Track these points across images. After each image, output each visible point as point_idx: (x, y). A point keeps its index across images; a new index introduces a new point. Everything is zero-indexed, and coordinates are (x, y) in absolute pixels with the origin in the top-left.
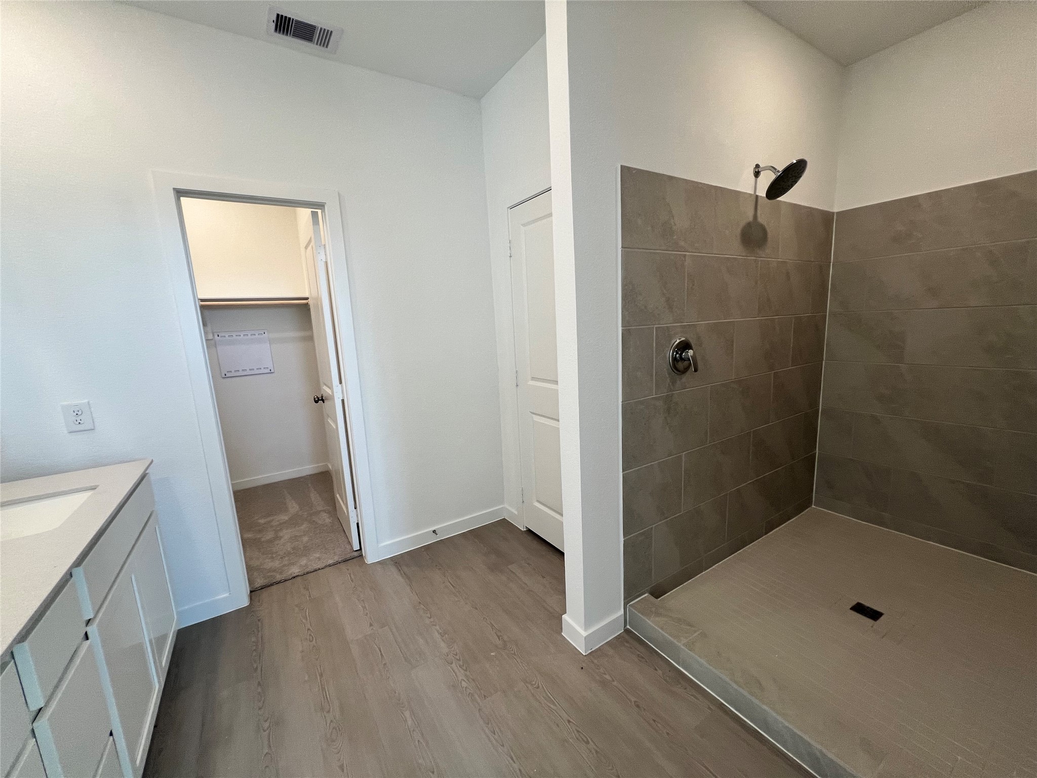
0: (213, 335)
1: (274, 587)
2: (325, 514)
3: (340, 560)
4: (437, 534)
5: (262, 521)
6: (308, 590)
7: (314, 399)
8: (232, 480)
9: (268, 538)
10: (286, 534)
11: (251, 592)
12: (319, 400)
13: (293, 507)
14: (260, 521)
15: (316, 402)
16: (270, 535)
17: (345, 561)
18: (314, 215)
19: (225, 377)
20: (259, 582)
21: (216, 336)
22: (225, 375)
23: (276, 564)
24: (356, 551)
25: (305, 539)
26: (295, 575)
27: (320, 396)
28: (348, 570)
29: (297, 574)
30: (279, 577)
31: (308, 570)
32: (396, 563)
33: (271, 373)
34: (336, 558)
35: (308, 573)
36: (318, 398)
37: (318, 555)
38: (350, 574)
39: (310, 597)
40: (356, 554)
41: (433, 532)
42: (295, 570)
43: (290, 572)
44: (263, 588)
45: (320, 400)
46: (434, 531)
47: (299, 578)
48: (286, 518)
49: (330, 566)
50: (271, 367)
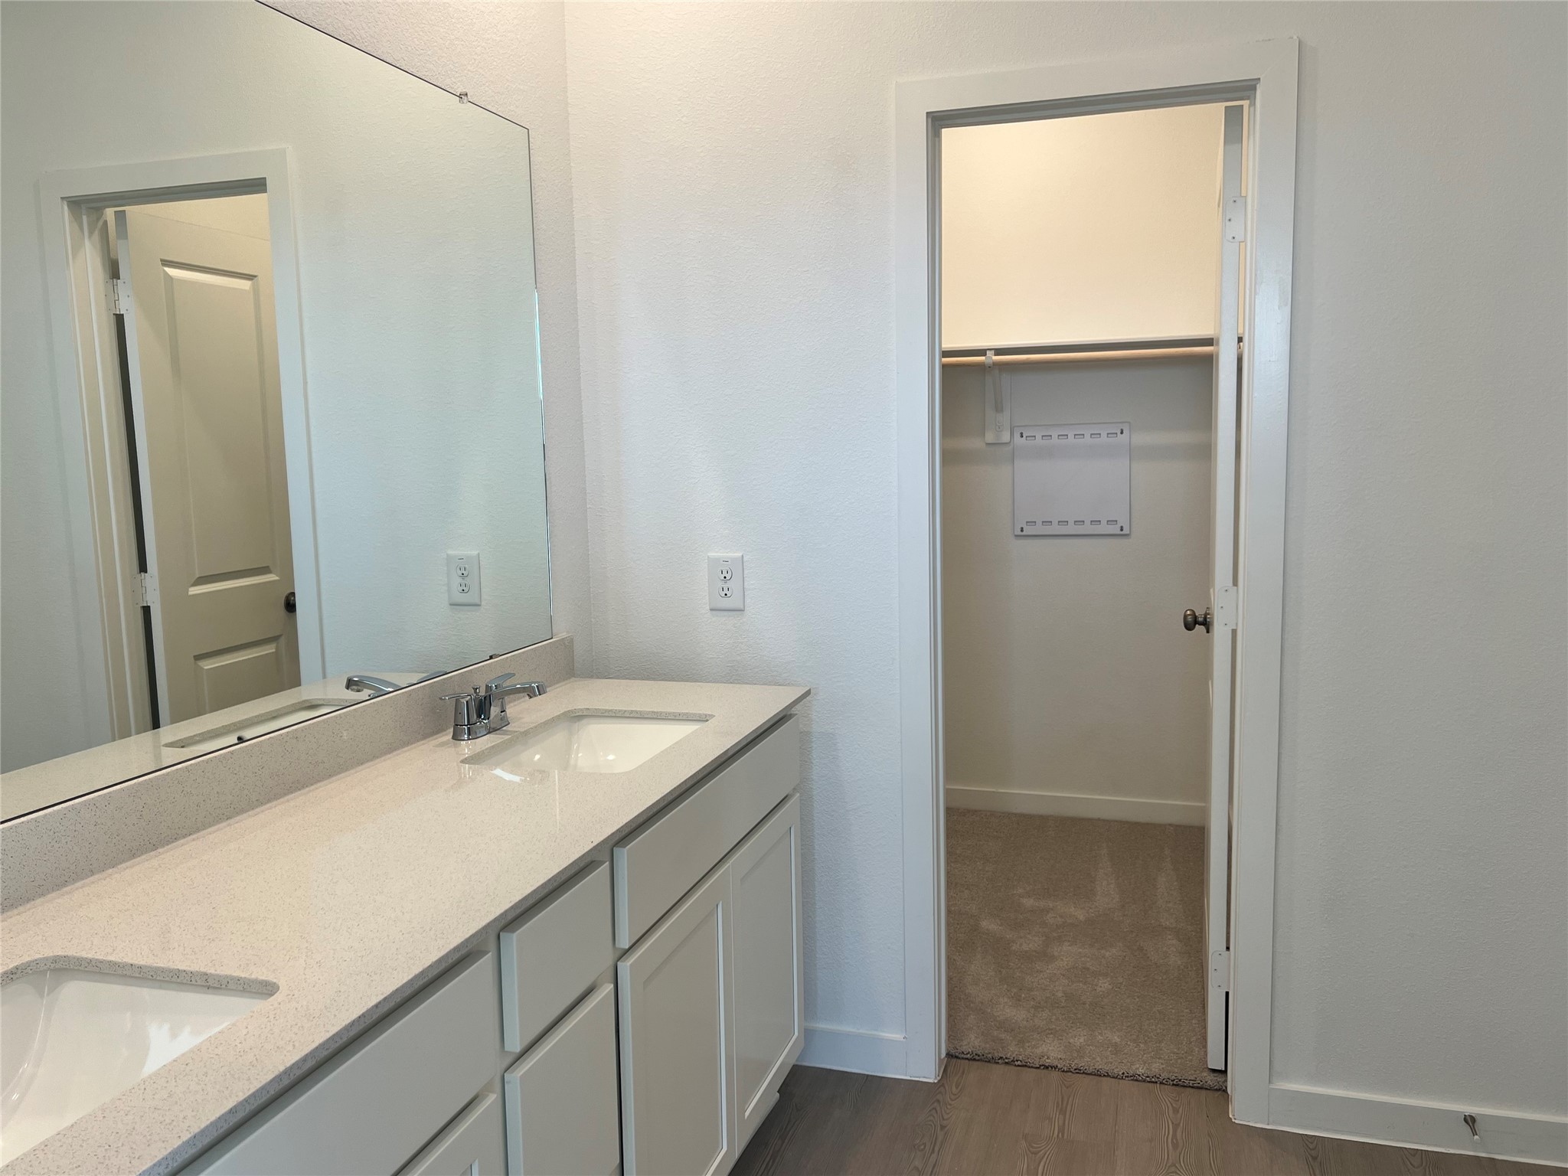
0: (1012, 434)
1: (999, 1070)
2: (1174, 942)
3: (1165, 1075)
4: (1475, 1133)
5: (1029, 902)
6: (1063, 1112)
7: (1185, 616)
8: (948, 777)
9: (1025, 947)
10: (1067, 954)
11: (949, 1055)
12: (1196, 622)
13: (1107, 893)
14: (1024, 901)
15: (1189, 627)
16: (1031, 943)
17: (1178, 1084)
18: (1233, 119)
19: (1022, 536)
20: (972, 1042)
21: (1017, 435)
22: (1022, 530)
23: (1017, 1015)
24: (1214, 1071)
25: (1104, 985)
26: (1048, 1062)
27: (1200, 613)
28: (1176, 1111)
29: (1055, 1063)
30: (1012, 1051)
31: (1082, 1064)
32: (1315, 1158)
33: (1122, 535)
34: (1156, 1068)
35: (1078, 1071)
36: (1195, 617)
37: (1116, 1039)
38: (1176, 1126)
39: (1061, 1130)
40: (1210, 1080)
41: (1465, 1120)
42: (1051, 1050)
43: (1039, 1051)
44: (975, 1058)
45: (1200, 624)
46: (1470, 1121)
47: (1055, 1074)
48: (1081, 915)
49: (1134, 1078)
50: (1123, 521)
